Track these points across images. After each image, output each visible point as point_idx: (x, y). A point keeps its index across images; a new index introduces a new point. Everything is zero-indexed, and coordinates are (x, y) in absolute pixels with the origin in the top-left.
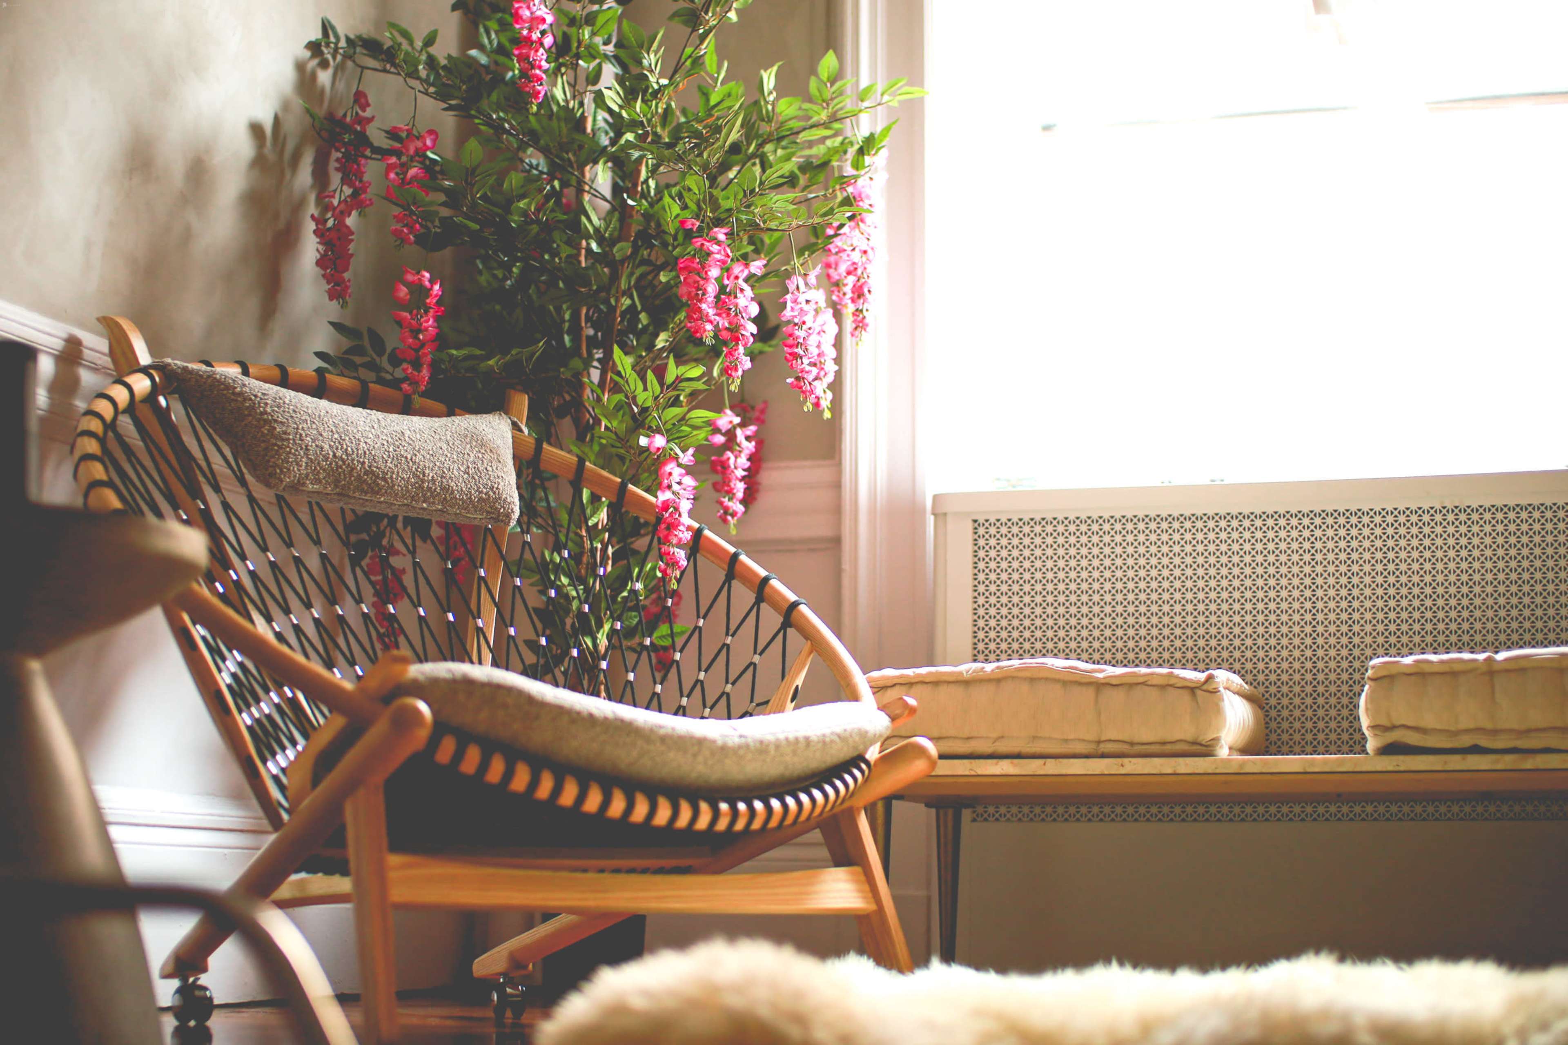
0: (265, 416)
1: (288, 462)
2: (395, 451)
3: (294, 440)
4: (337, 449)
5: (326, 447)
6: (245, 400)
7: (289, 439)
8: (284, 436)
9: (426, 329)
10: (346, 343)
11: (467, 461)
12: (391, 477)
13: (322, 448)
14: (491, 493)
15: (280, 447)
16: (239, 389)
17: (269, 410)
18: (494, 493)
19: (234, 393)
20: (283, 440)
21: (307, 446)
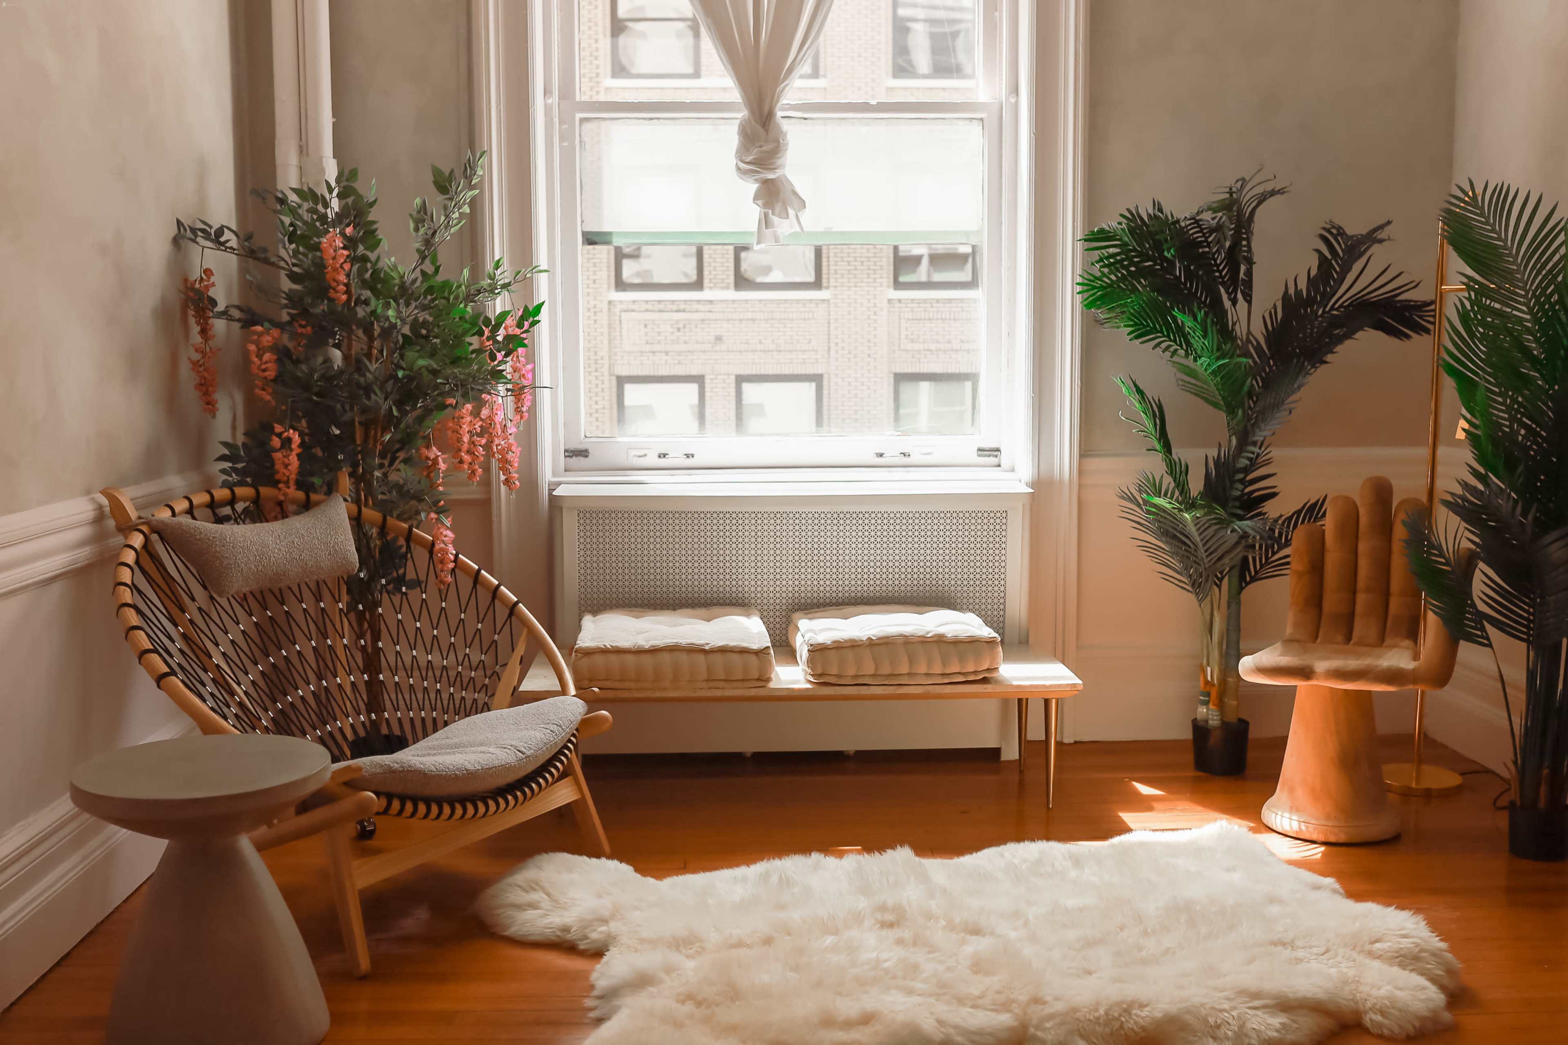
0: (217, 554)
1: (231, 582)
3: (235, 568)
4: (259, 566)
5: (253, 567)
9: (293, 463)
11: (329, 547)
13: (250, 568)
15: (227, 574)
20: (229, 569)
21: (242, 570)
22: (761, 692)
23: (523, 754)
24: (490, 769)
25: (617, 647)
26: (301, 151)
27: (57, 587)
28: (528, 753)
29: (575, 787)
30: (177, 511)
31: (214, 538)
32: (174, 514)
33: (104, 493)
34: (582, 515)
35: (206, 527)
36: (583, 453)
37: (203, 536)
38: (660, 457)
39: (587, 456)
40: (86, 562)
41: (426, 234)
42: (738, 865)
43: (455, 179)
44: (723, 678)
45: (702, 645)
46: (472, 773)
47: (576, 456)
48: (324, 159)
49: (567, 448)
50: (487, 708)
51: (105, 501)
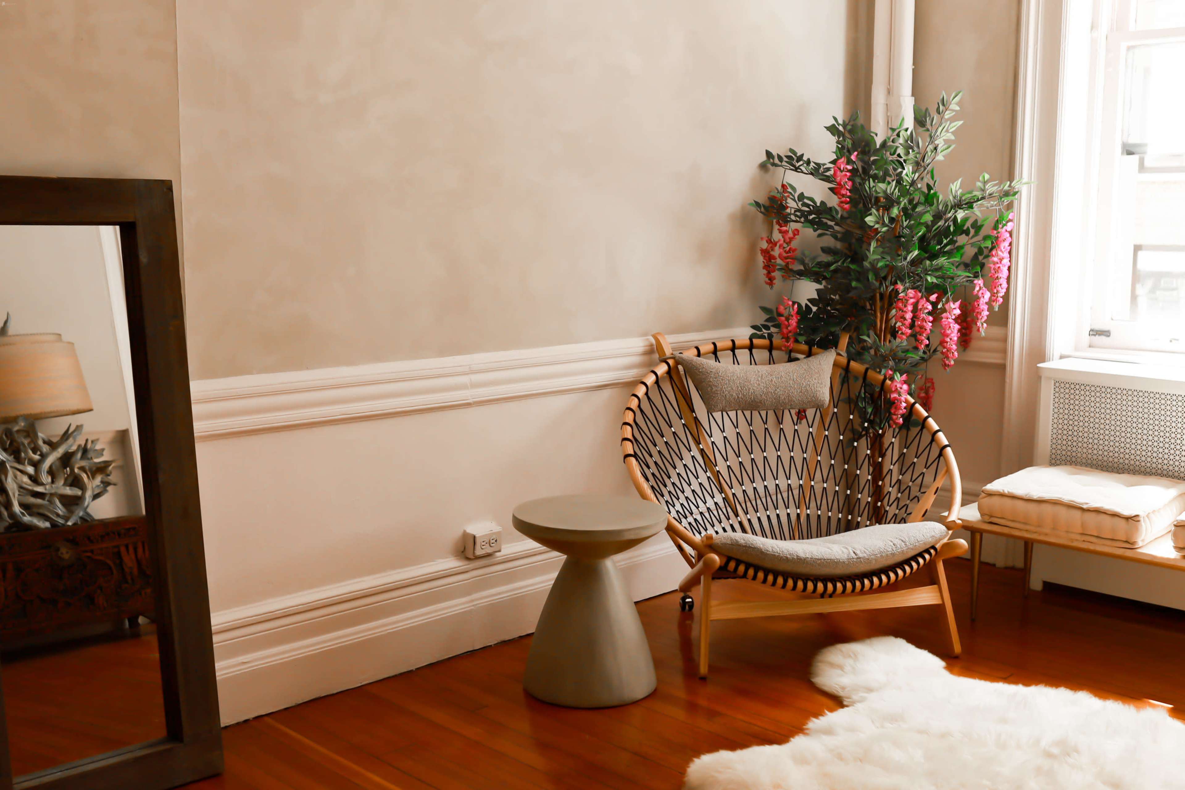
0: (710, 383)
1: (717, 403)
2: (766, 390)
3: (720, 393)
4: (739, 394)
5: (734, 394)
6: (703, 374)
7: (717, 393)
8: (716, 392)
9: (792, 324)
10: (766, 317)
11: (802, 387)
12: (764, 402)
13: (732, 395)
14: (813, 398)
15: (714, 397)
16: (700, 370)
17: (711, 380)
18: (815, 398)
19: (699, 372)
20: (715, 394)
21: (725, 396)
22: (1129, 553)
23: (856, 555)
24: (819, 559)
25: (1012, 493)
26: (889, 92)
27: (606, 393)
28: (861, 555)
29: (939, 594)
30: (702, 351)
31: (711, 372)
32: (699, 355)
33: (654, 337)
34: (1057, 385)
35: (709, 363)
36: (1106, 333)
37: (704, 370)
38: (1171, 341)
39: (1109, 336)
40: (632, 379)
41: (916, 157)
42: (1016, 682)
43: (930, 115)
44: (1096, 535)
45: (1082, 504)
46: (800, 559)
47: (1100, 335)
48: (901, 98)
49: (1093, 328)
50: (904, 521)
51: (653, 341)
